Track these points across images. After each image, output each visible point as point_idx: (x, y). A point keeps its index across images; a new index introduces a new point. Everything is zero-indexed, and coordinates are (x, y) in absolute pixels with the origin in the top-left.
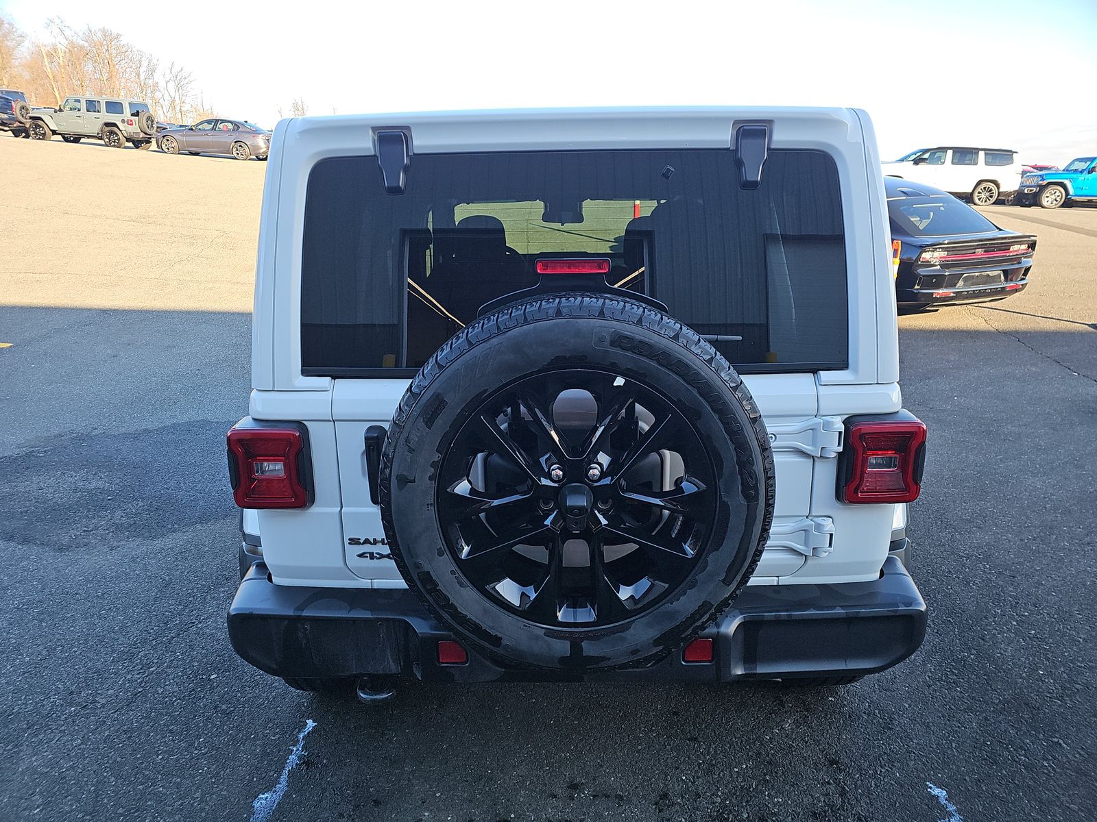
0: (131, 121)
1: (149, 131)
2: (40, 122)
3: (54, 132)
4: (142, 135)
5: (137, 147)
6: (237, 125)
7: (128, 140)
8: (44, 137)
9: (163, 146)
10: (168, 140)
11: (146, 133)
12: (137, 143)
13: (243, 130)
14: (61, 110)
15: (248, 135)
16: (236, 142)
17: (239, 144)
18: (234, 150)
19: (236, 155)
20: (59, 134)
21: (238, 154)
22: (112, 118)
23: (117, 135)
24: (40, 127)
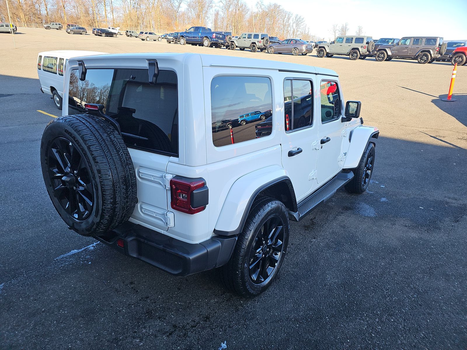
0: (261, 41)
1: (266, 45)
2: (233, 43)
3: (237, 47)
4: (263, 47)
5: (261, 51)
6: (296, 41)
7: (258, 49)
8: (233, 49)
9: (269, 50)
10: (271, 48)
11: (265, 46)
12: (262, 50)
13: (298, 43)
14: (240, 38)
15: (299, 45)
16: (294, 48)
17: (295, 49)
18: (293, 51)
19: (293, 53)
20: (238, 47)
21: (294, 53)
22: (255, 40)
23: (255, 47)
24: (233, 45)
